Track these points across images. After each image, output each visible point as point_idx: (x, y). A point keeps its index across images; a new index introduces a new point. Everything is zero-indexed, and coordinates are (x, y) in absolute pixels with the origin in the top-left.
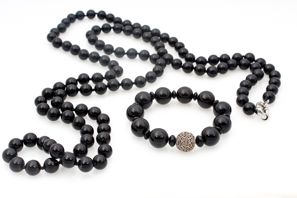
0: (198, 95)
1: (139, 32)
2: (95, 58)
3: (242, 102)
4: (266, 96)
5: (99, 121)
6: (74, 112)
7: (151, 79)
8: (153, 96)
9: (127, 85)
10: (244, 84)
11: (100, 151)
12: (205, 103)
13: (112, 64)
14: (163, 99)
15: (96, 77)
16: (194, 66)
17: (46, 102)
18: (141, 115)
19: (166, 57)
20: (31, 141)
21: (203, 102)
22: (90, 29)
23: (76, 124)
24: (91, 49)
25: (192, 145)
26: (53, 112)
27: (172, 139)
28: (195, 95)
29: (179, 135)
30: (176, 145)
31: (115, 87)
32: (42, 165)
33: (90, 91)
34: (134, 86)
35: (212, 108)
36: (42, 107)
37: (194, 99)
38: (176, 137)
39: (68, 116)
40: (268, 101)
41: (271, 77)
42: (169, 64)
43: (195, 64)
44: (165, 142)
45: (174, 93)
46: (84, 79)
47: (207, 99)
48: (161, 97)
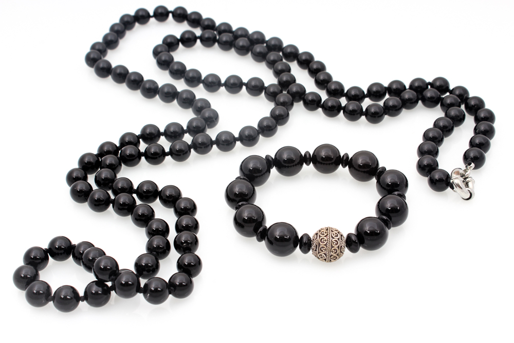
0: (350, 158)
1: (245, 44)
2: (169, 95)
3: (427, 169)
4: (469, 157)
5: (178, 210)
6: (135, 196)
7: (267, 130)
8: (270, 163)
9: (226, 143)
10: (431, 135)
11: (180, 265)
12: (362, 172)
13: (199, 105)
14: (288, 167)
15: (172, 129)
16: (343, 105)
17: (85, 179)
18: (250, 198)
19: (294, 89)
20: (62, 251)
21: (359, 171)
22: (160, 42)
23: (138, 218)
24: (162, 78)
25: (338, 251)
26: (99, 197)
27: (305, 240)
28: (345, 158)
29: (317, 234)
30: (311, 250)
31: (205, 147)
32: (81, 293)
33: (161, 155)
34: (238, 143)
35: (374, 180)
36: (79, 188)
37: (342, 165)
38: (311, 236)
39: (124, 204)
40: (473, 165)
41: (477, 120)
42: (298, 101)
43: (343, 101)
44: (292, 245)
45: (308, 156)
46: (151, 134)
47: (366, 166)
48: (285, 164)
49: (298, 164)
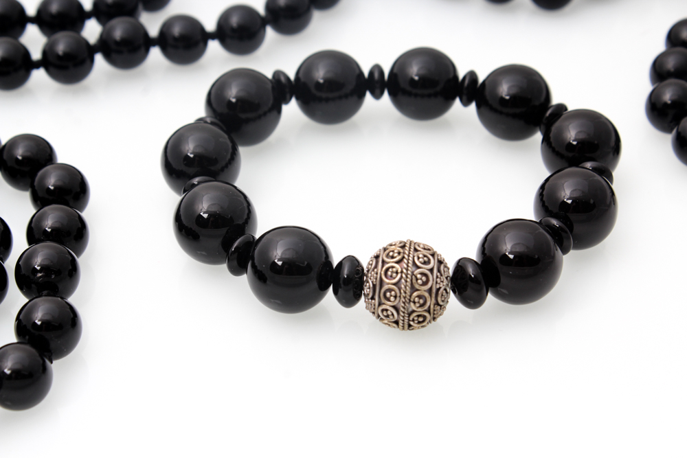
0: (480, 82)
3: (671, 113)
5: (40, 194)
7: (286, 17)
8: (281, 89)
9: (182, 43)
10: (685, 34)
12: (508, 115)
14: (327, 100)
18: (222, 170)
21: (501, 113)
25: (430, 302)
27: (347, 271)
28: (468, 81)
29: (377, 257)
30: (363, 296)
31: (130, 51)
33: (21, 67)
34: (214, 46)
35: (538, 136)
37: (461, 100)
38: (365, 264)
44: (315, 285)
45: (376, 75)
46: (2, 17)
47: (517, 100)
48: (318, 94)
49: (352, 93)
